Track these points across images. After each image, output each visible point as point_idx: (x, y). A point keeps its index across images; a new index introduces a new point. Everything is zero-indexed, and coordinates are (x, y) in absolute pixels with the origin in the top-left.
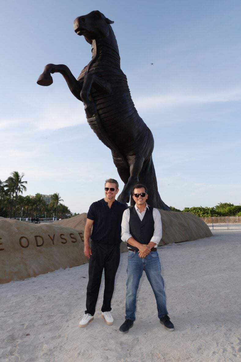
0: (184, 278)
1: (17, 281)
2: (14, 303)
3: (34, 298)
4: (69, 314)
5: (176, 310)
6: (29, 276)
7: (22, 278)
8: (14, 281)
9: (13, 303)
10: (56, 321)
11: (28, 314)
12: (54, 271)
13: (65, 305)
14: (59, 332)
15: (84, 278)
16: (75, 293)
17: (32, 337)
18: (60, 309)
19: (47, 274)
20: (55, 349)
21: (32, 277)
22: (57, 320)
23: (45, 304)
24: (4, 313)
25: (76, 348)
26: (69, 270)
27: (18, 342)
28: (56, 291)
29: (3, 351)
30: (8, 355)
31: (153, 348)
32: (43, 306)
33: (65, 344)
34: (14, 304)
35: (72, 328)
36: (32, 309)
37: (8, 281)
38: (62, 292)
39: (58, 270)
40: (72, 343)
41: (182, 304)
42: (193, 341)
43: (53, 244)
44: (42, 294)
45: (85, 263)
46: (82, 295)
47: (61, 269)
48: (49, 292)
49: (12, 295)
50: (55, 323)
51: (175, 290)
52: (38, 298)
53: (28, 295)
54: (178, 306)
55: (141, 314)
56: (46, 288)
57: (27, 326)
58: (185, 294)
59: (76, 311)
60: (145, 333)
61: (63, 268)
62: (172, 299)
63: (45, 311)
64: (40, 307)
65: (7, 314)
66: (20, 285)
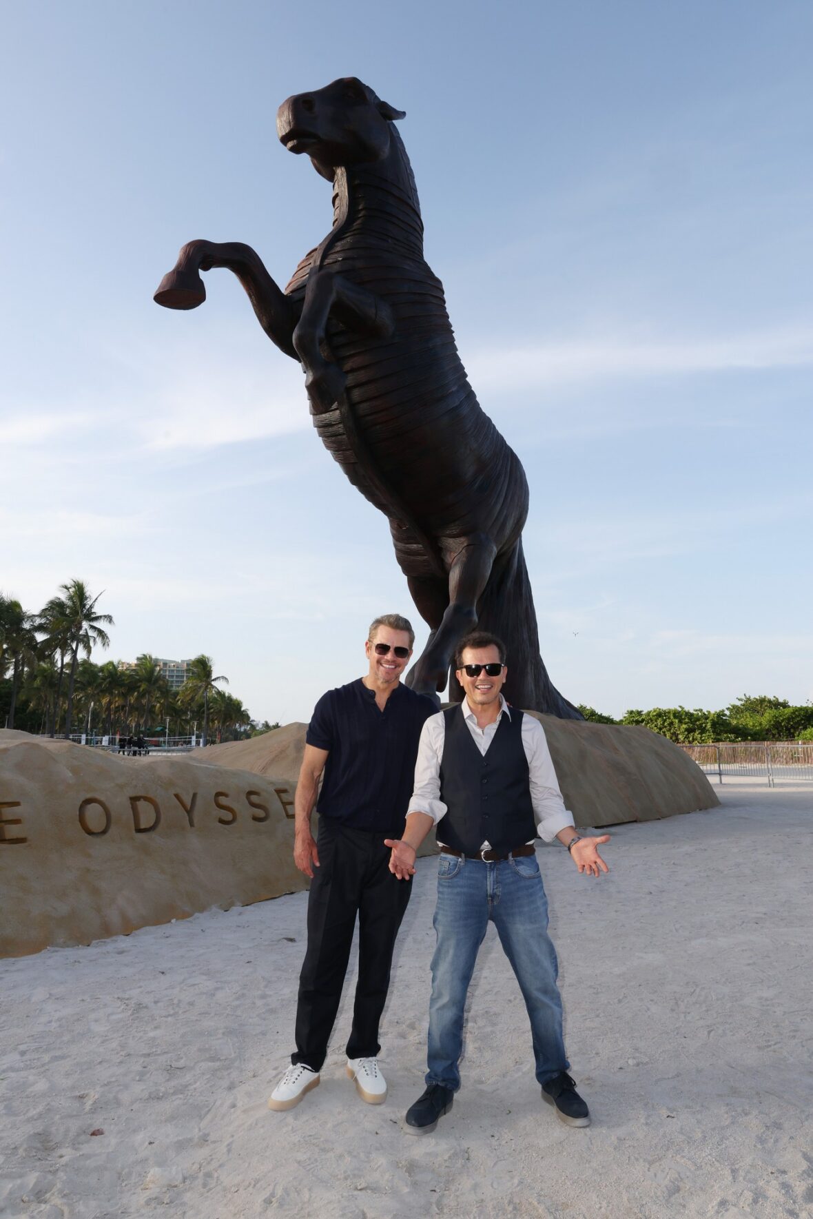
0: (624, 948)
1: (68, 947)
2: (53, 1023)
3: (122, 1007)
4: (236, 1064)
5: (597, 1054)
6: (106, 932)
7: (82, 939)
8: (57, 949)
9: (50, 1022)
10: (195, 1086)
11: (100, 1060)
12: (190, 915)
13: (223, 1034)
14: (203, 1124)
15: (292, 940)
16: (260, 992)
17: (111, 1140)
18: (207, 1046)
19: (169, 925)
20: (188, 1182)
21: (117, 934)
22: (198, 1084)
23: (156, 1028)
24: (18, 1057)
25: (257, 1181)
26: (240, 914)
27: (63, 1159)
28: (194, 985)
29: (10, 1186)
30: (29, 1201)
31: (518, 1186)
32: (152, 1034)
33: (221, 1166)
34: (54, 1024)
35: (245, 1111)
36: (114, 1045)
37: (34, 947)
38: (217, 989)
39: (206, 914)
40: (247, 1165)
41: (618, 1035)
42: (651, 1163)
43: (192, 824)
44: (148, 992)
45: (293, 890)
46: (283, 1000)
47: (214, 909)
48: (173, 988)
49: (48, 996)
50: (190, 1094)
51: (595, 988)
52: (133, 1006)
53: (101, 996)
54: (603, 1041)
55: (478, 1066)
56: (163, 973)
57: (93, 1104)
58: (628, 1002)
59: (263, 1055)
60: (492, 1134)
61: (221, 907)
62: (584, 1016)
63: (159, 1052)
64: (140, 1038)
65: (30, 1060)
66: (75, 962)
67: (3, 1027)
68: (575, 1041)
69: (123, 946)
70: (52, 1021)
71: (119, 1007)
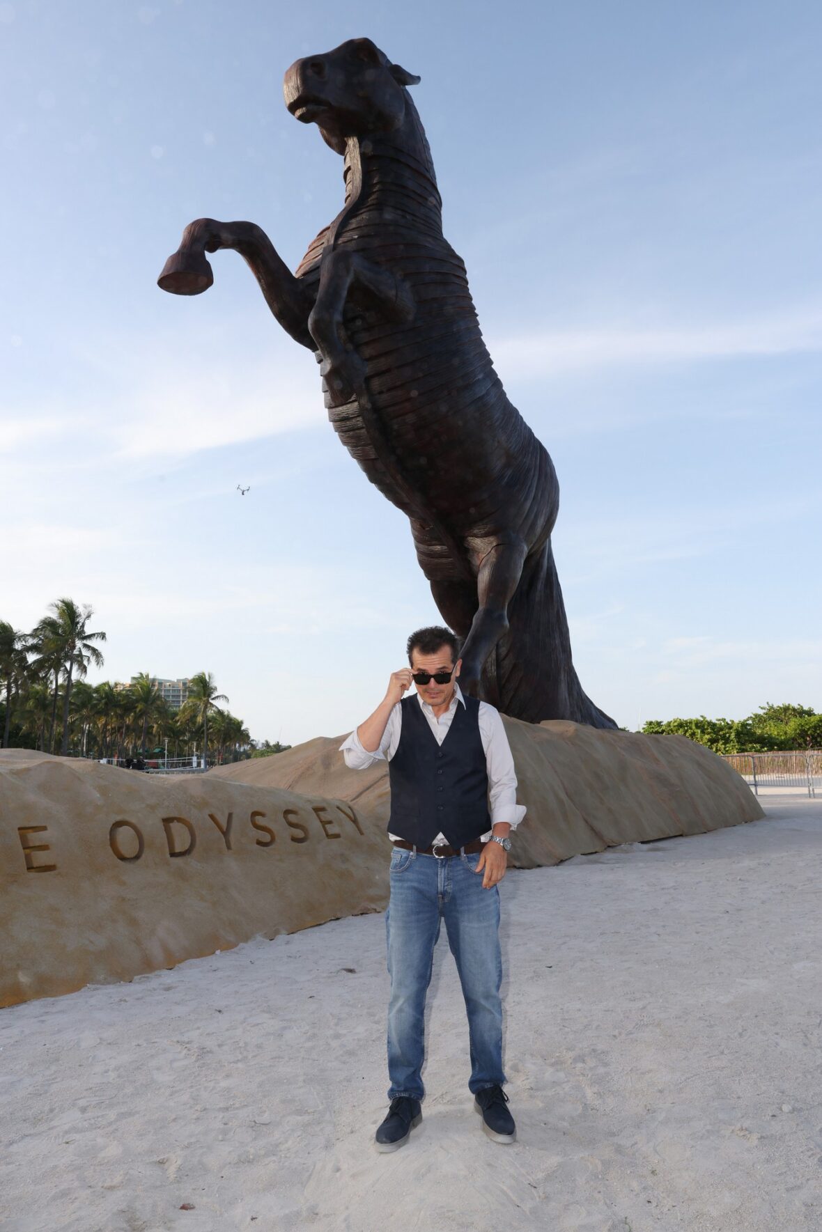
0: (720, 973)
1: (109, 983)
2: (110, 1072)
3: (184, 1052)
4: (327, 1117)
6: (148, 966)
7: (123, 975)
8: (99, 986)
9: (106, 1072)
10: (287, 1145)
11: (174, 1117)
12: (236, 945)
13: (304, 1081)
14: (308, 1192)
15: (351, 971)
16: (331, 1031)
18: (290, 1097)
19: (214, 956)
21: (159, 968)
22: (290, 1142)
23: (228, 1076)
24: (79, 1115)
26: (288, 943)
28: (258, 1024)
32: (224, 1084)
34: (112, 1075)
35: (354, 1176)
36: (185, 1097)
37: (74, 985)
38: (284, 1028)
39: (250, 943)
41: (754, 1076)
43: (229, 847)
44: (208, 1034)
45: (339, 916)
46: (359, 1040)
47: (259, 938)
48: (234, 1029)
49: (99, 1041)
50: (283, 1156)
51: (706, 1021)
52: (196, 1050)
53: (156, 1040)
54: (740, 1083)
55: (603, 1115)
56: (220, 1011)
57: (177, 1171)
58: (750, 1036)
59: (354, 1106)
60: (648, 1199)
61: (265, 936)
62: (706, 1053)
63: (237, 1106)
64: (212, 1090)
65: (94, 1118)
66: (121, 1000)
67: (56, 1078)
68: (707, 1083)
69: (169, 981)
70: (109, 1070)
71: (180, 1052)
